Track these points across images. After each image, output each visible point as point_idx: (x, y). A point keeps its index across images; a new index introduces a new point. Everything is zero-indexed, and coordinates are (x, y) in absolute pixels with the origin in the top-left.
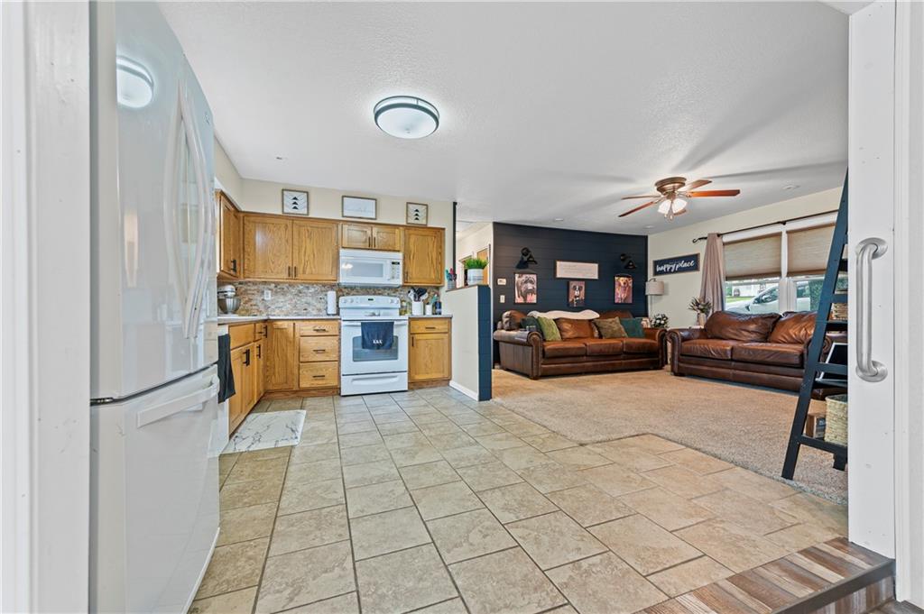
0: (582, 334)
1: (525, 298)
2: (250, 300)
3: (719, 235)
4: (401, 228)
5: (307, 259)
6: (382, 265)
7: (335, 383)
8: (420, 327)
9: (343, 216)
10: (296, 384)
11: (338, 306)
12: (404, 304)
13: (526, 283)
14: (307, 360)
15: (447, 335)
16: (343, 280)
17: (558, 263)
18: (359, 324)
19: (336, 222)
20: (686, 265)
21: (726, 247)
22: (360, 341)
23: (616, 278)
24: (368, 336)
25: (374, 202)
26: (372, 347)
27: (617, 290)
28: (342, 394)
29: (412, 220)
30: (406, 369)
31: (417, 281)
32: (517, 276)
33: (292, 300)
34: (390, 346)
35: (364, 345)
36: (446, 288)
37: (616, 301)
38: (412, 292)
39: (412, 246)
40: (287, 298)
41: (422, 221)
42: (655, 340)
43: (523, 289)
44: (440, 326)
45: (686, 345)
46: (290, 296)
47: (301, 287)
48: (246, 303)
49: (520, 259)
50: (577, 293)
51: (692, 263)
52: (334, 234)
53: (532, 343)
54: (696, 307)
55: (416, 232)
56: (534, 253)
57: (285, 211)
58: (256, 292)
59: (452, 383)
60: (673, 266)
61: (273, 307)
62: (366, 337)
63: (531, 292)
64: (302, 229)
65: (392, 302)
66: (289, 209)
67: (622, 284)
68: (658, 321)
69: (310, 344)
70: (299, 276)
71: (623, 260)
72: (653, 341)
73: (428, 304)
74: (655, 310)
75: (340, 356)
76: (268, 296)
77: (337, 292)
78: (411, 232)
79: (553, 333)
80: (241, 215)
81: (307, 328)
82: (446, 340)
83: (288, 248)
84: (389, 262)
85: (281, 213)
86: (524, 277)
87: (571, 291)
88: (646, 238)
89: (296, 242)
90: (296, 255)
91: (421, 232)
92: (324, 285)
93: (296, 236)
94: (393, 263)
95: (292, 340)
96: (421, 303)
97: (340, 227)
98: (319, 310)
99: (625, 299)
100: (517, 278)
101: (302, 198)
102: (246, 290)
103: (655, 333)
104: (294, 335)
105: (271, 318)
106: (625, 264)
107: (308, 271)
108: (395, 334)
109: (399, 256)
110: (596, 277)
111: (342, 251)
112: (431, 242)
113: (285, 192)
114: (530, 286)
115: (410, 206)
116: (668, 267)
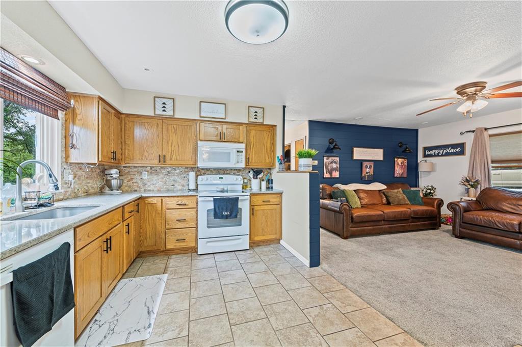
0: (375, 201)
1: (331, 174)
2: (132, 179)
3: (486, 129)
4: (244, 125)
5: (173, 149)
6: (229, 153)
7: (193, 245)
8: (258, 200)
9: (200, 117)
10: (163, 245)
11: (197, 182)
12: (246, 181)
13: (332, 163)
14: (171, 227)
15: (279, 206)
16: (200, 164)
17: (355, 149)
18: (212, 199)
19: (195, 121)
20: (452, 151)
21: (491, 138)
22: (212, 213)
23: (396, 159)
24: (219, 208)
25: (224, 105)
26: (222, 217)
27: (396, 168)
28: (199, 253)
29: (252, 120)
30: (248, 233)
31: (255, 165)
32: (325, 158)
33: (163, 179)
34: (236, 217)
35: (216, 216)
36: (277, 169)
37: (395, 176)
38: (251, 172)
39: (252, 139)
40: (159, 177)
41: (260, 120)
42: (434, 207)
43: (329, 168)
44: (274, 200)
45: (469, 215)
46: (161, 176)
47: (170, 169)
48: (128, 181)
49: (327, 146)
50: (368, 170)
51: (458, 150)
52: (194, 130)
53: (343, 211)
54: (466, 183)
55: (255, 128)
56: (339, 142)
57: (157, 113)
58: (136, 173)
59: (282, 242)
60: (441, 152)
61: (149, 184)
62: (217, 209)
63: (336, 169)
64: (170, 127)
65: (237, 179)
66: (159, 112)
67: (400, 164)
68: (429, 191)
69: (173, 215)
70: (168, 162)
71: (400, 147)
72: (433, 209)
73: (263, 180)
74: (424, 182)
75: (197, 224)
76: (145, 176)
77: (196, 172)
78: (251, 128)
79: (356, 202)
80: (123, 116)
81: (172, 203)
82: (278, 210)
83: (158, 141)
84: (235, 151)
85: (153, 115)
86: (330, 159)
87: (364, 169)
88: (417, 131)
89: (165, 137)
90: (165, 146)
91: (258, 128)
92: (187, 168)
93: (165, 132)
94: (238, 151)
95: (160, 212)
96: (258, 181)
97: (198, 124)
98: (183, 186)
99: (402, 174)
100: (325, 160)
101: (169, 103)
102: (129, 172)
103: (434, 202)
104: (162, 209)
105: (144, 195)
106: (402, 149)
107: (174, 157)
108: (239, 207)
109: (242, 147)
110: (382, 159)
111: (200, 143)
112: (266, 135)
113: (156, 99)
114: (334, 166)
115: (251, 108)
116: (437, 152)
